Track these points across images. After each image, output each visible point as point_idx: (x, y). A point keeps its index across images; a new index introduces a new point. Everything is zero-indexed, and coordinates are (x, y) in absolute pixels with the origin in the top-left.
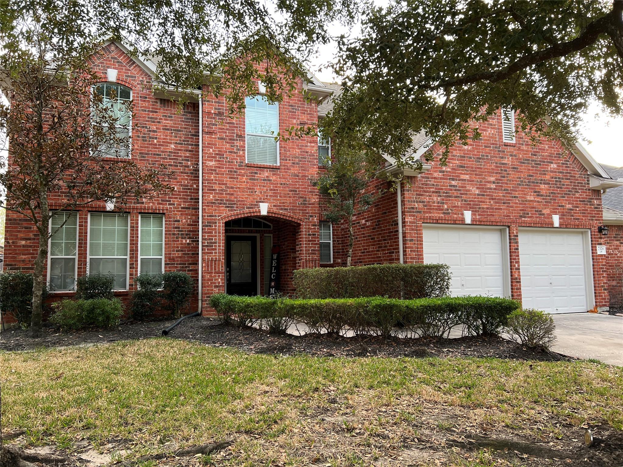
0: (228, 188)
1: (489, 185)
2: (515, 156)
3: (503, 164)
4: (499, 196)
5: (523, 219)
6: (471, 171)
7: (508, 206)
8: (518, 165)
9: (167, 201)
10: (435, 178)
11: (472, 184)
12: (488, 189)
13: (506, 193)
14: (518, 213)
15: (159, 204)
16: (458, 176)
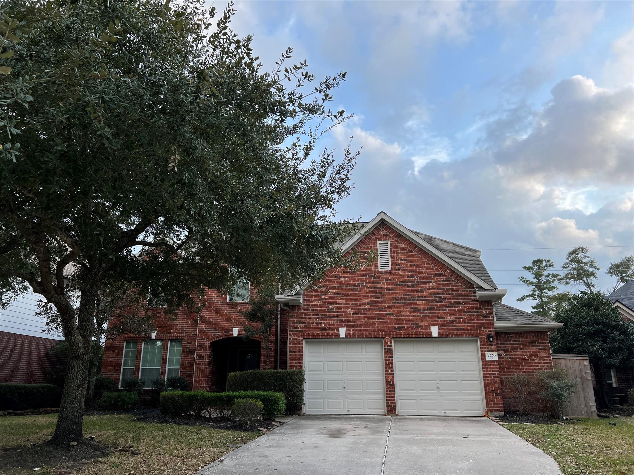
0: (214, 320)
1: (363, 306)
2: (390, 280)
3: (378, 288)
4: (373, 314)
5: (398, 331)
6: (347, 296)
7: (381, 322)
8: (393, 288)
9: (184, 331)
10: (315, 305)
11: (347, 307)
12: (362, 309)
13: (380, 311)
14: (392, 327)
15: (180, 333)
16: (335, 302)
